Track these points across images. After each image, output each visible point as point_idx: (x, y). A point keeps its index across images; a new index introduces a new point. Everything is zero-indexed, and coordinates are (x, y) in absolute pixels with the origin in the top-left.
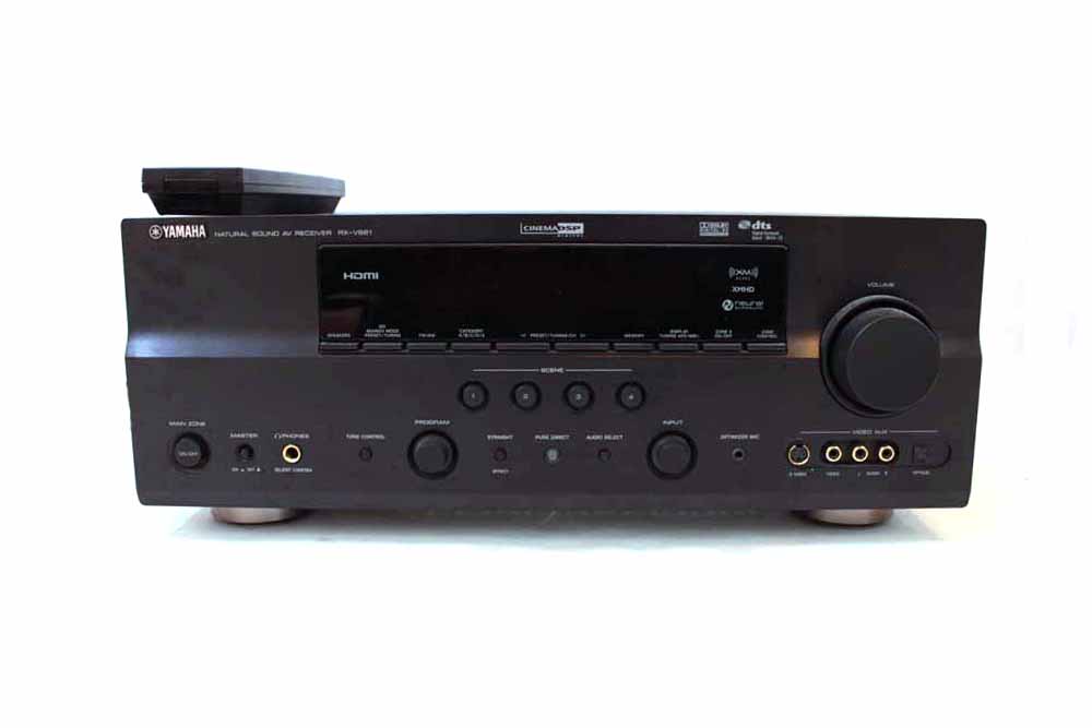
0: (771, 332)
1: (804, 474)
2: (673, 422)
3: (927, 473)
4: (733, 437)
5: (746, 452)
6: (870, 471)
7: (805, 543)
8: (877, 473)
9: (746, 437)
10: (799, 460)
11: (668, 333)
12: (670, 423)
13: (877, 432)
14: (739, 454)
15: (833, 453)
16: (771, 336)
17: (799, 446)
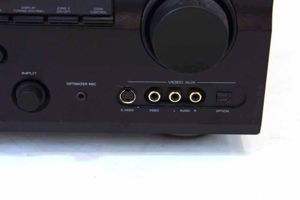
0: (102, 9)
1: (132, 110)
2: (30, 73)
3: (227, 111)
4: (76, 84)
5: (86, 94)
6: (183, 109)
7: (143, 151)
8: (188, 111)
9: (86, 84)
10: (128, 100)
11: (20, 9)
12: (27, 73)
13: (187, 82)
14: (81, 96)
15: (154, 96)
16: (101, 12)
17: (128, 90)
